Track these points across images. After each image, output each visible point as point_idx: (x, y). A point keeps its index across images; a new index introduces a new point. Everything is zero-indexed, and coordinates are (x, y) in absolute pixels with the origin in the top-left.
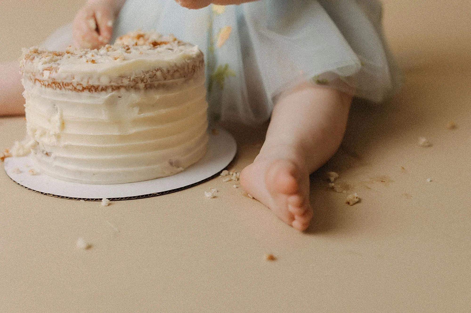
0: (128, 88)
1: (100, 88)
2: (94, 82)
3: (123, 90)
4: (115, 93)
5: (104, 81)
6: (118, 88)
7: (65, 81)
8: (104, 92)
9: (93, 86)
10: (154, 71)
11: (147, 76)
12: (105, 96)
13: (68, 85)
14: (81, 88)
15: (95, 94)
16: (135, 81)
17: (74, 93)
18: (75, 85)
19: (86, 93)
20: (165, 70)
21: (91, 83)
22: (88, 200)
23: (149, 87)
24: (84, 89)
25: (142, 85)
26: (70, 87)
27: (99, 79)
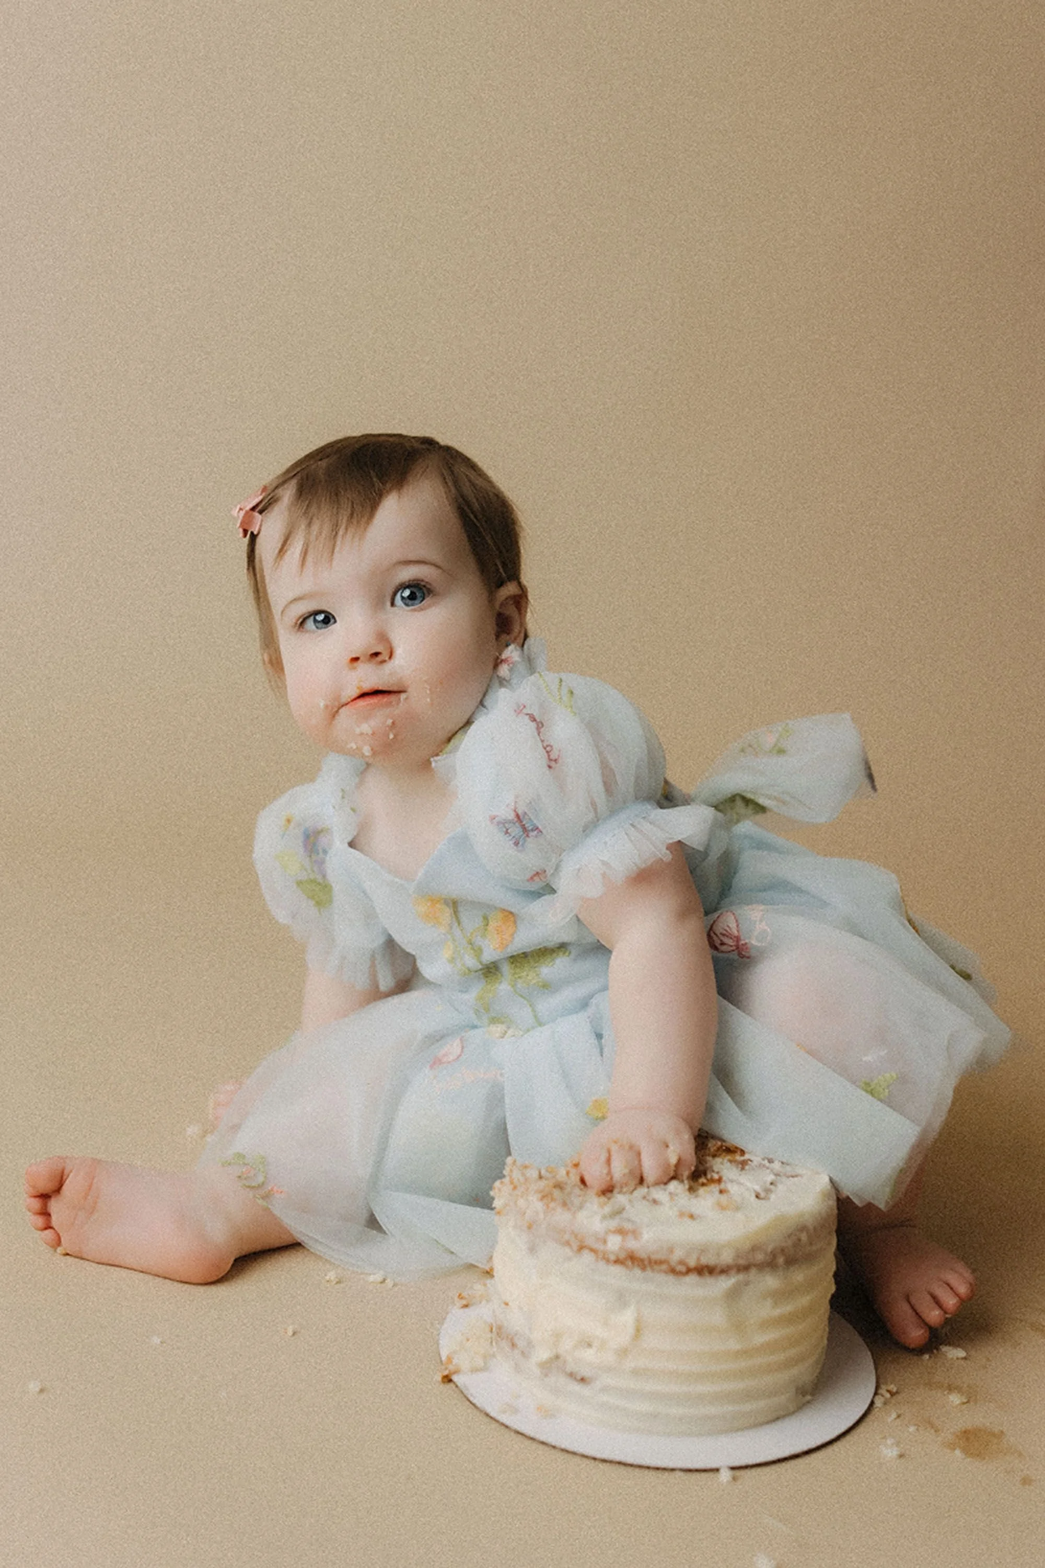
0: (761, 1267)
1: (718, 1270)
2: (708, 1259)
3: (753, 1271)
4: (741, 1277)
5: (727, 1258)
6: (746, 1268)
7: (654, 1257)
8: (723, 1277)
9: (707, 1267)
10: (798, 1233)
11: (790, 1243)
12: (725, 1283)
13: (660, 1262)
14: (683, 1269)
15: (709, 1280)
16: (774, 1255)
17: (671, 1278)
18: (673, 1264)
19: (692, 1278)
20: (811, 1228)
21: (704, 1261)
22: (690, 1471)
23: (791, 1262)
24: (689, 1271)
25: (781, 1260)
26: (664, 1267)
27: (718, 1255)
